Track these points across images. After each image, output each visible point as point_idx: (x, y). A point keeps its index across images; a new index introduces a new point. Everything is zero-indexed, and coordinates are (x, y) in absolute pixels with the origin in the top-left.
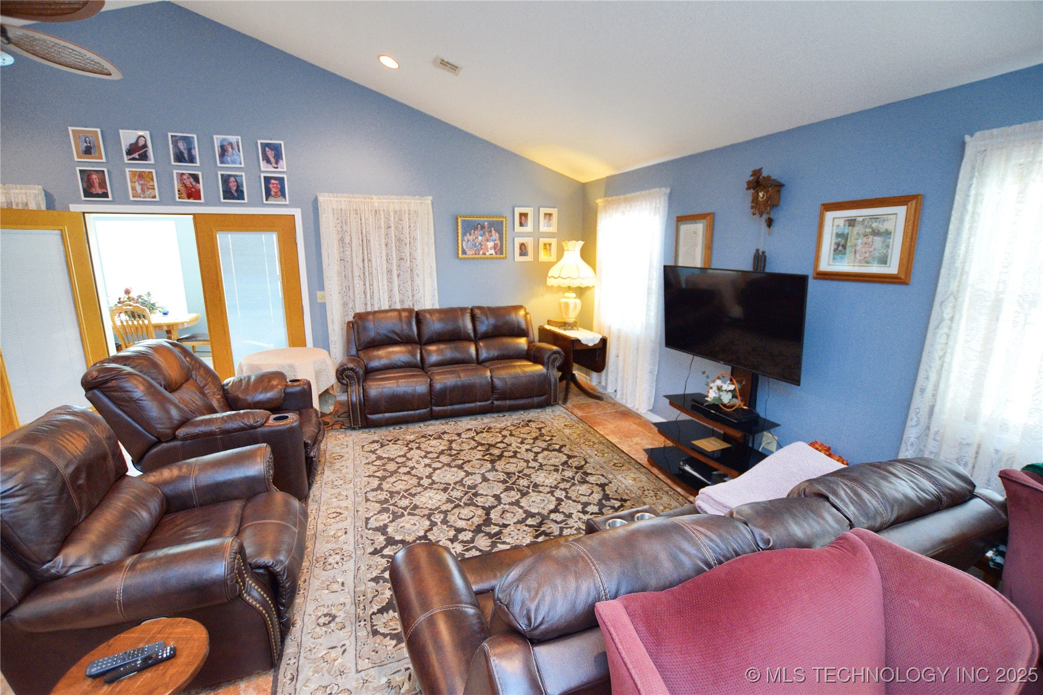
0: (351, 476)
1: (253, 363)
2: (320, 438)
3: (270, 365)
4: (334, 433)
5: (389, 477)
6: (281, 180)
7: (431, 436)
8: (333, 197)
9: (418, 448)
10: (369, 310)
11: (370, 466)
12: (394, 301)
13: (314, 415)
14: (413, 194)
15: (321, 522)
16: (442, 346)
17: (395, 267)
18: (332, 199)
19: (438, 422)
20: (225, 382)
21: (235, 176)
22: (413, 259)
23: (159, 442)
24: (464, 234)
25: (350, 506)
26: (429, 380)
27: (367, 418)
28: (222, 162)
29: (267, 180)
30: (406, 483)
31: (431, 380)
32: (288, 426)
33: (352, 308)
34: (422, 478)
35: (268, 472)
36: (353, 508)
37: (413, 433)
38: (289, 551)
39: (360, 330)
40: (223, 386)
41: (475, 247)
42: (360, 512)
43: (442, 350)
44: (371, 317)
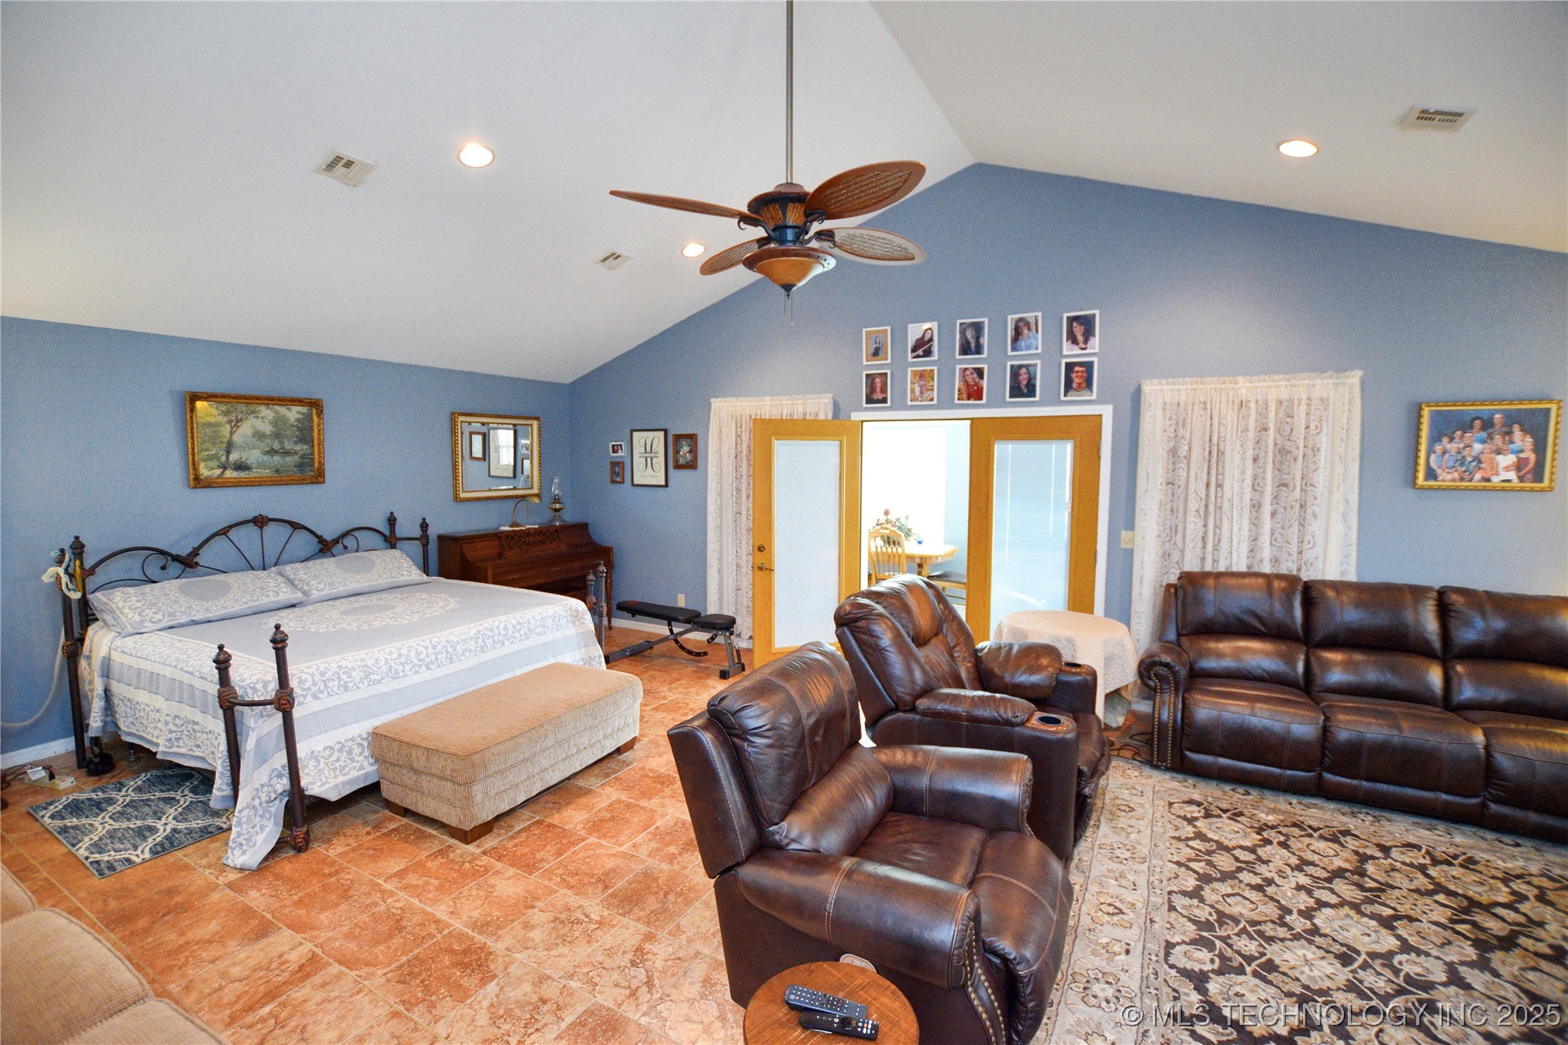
0: (1145, 851)
1: (1017, 625)
2: (1102, 768)
3: (1041, 634)
4: (1121, 764)
5: (1218, 880)
6: (1088, 366)
7: (1315, 830)
8: (1168, 384)
9: (1284, 845)
10: (1208, 568)
11: (1181, 845)
12: (1258, 559)
13: (1096, 727)
14: (1321, 370)
15: (1087, 911)
16: (1358, 657)
17: (1267, 499)
18: (1165, 387)
19: (1332, 806)
20: (979, 646)
21: (1027, 366)
22: (1307, 484)
23: (896, 709)
24: (1435, 439)
25: (1139, 905)
26: (1323, 718)
27: (1183, 757)
28: (1014, 349)
29: (1070, 367)
30: (1253, 906)
31: (1327, 719)
32: (1060, 736)
33: (1177, 563)
34: (1290, 912)
35: (1024, 801)
36: (1144, 911)
37: (1274, 811)
38: (1040, 948)
39: (1189, 600)
40: (976, 651)
41: (1462, 464)
42: (1156, 926)
43: (1357, 664)
44: (1211, 582)
